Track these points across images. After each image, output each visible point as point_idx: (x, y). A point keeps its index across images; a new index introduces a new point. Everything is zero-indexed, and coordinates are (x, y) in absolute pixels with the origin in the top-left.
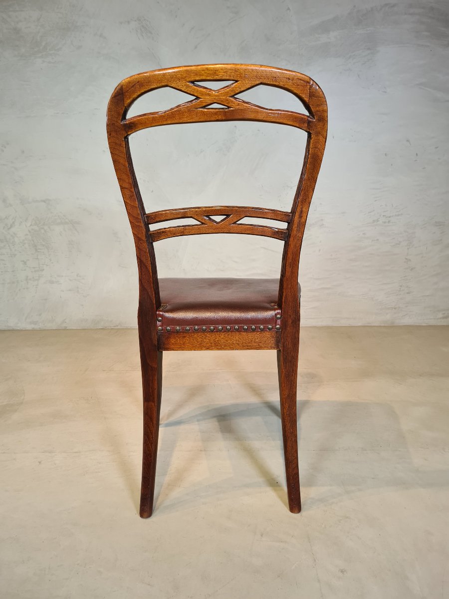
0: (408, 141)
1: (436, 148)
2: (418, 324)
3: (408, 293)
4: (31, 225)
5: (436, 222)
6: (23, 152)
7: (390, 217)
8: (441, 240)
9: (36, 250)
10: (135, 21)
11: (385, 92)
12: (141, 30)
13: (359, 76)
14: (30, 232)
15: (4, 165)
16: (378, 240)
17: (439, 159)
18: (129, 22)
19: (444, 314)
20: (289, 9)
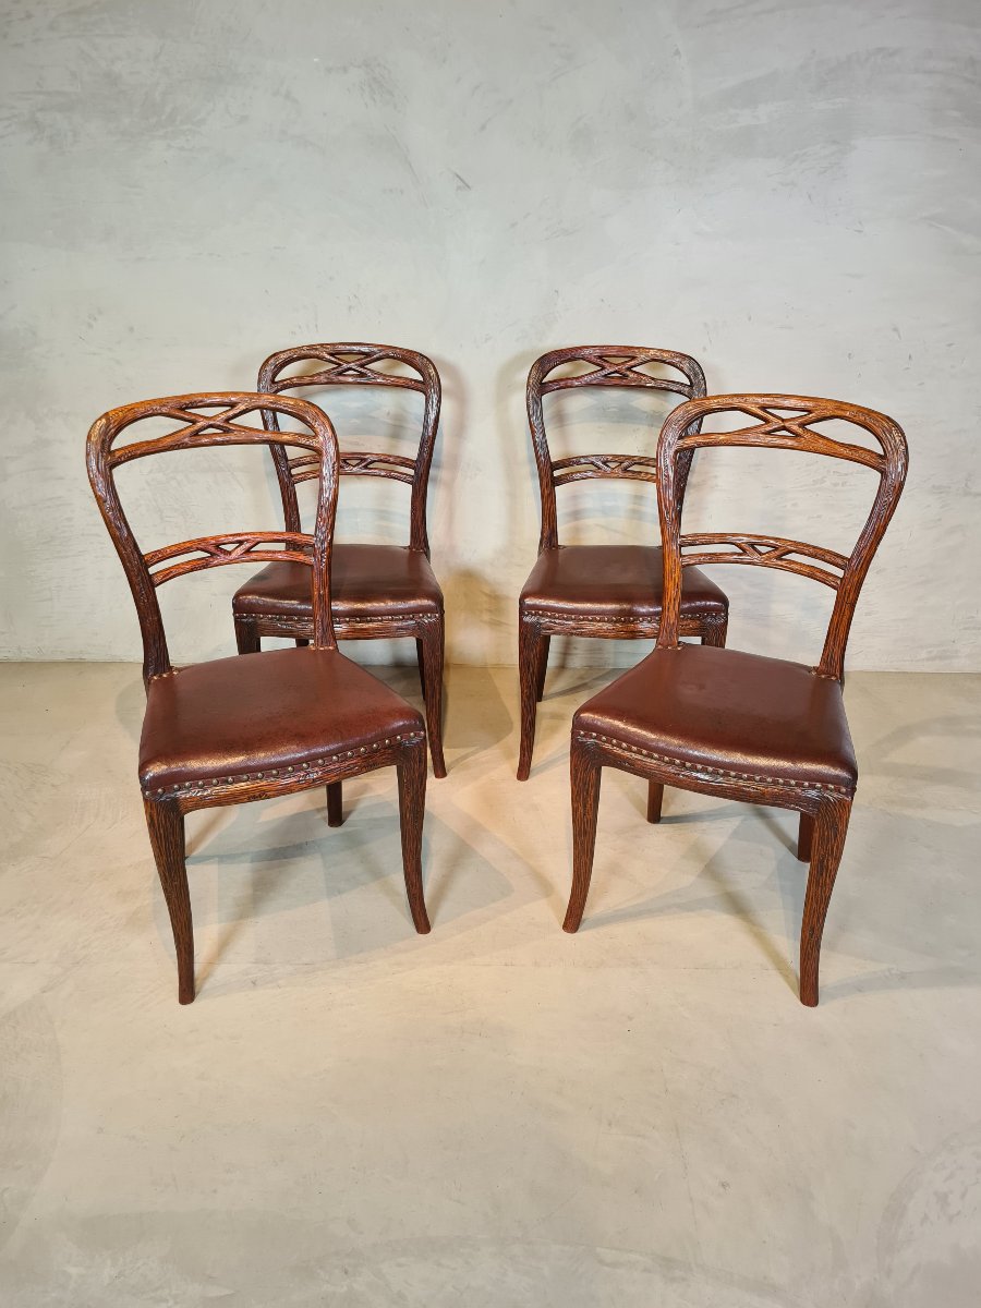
0: (895, 330)
1: (950, 345)
2: (879, 670)
3: (867, 614)
4: (151, 472)
5: (934, 487)
6: (131, 329)
7: (846, 475)
8: (940, 520)
9: (162, 519)
10: (359, 67)
11: (860, 231)
12: (370, 86)
13: (810, 197)
14: (147, 482)
15: (94, 354)
16: (819, 517)
17: (953, 367)
18: (345, 70)
19: (930, 652)
20: (677, 53)
